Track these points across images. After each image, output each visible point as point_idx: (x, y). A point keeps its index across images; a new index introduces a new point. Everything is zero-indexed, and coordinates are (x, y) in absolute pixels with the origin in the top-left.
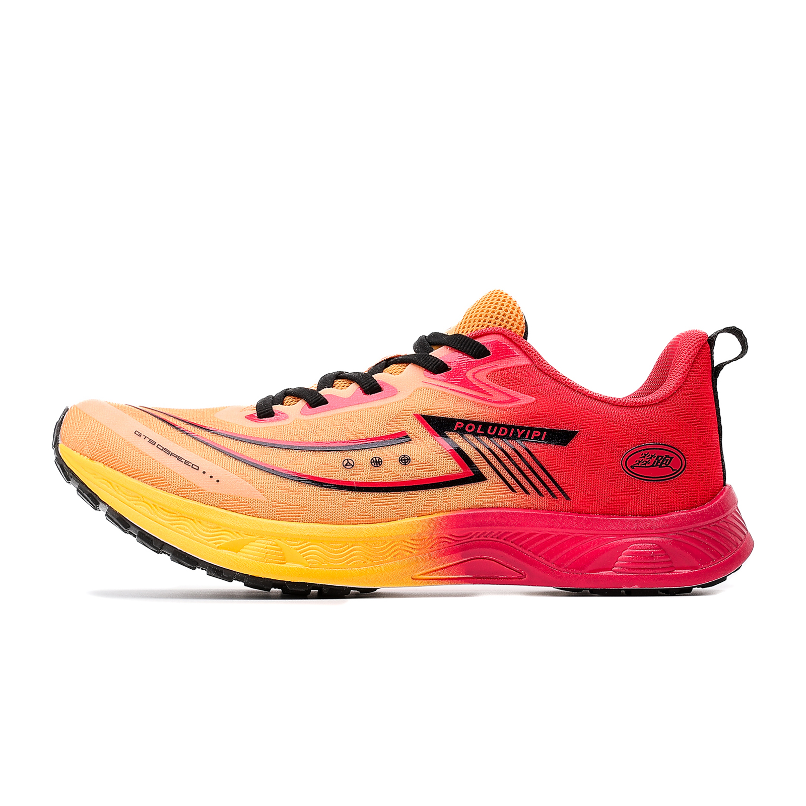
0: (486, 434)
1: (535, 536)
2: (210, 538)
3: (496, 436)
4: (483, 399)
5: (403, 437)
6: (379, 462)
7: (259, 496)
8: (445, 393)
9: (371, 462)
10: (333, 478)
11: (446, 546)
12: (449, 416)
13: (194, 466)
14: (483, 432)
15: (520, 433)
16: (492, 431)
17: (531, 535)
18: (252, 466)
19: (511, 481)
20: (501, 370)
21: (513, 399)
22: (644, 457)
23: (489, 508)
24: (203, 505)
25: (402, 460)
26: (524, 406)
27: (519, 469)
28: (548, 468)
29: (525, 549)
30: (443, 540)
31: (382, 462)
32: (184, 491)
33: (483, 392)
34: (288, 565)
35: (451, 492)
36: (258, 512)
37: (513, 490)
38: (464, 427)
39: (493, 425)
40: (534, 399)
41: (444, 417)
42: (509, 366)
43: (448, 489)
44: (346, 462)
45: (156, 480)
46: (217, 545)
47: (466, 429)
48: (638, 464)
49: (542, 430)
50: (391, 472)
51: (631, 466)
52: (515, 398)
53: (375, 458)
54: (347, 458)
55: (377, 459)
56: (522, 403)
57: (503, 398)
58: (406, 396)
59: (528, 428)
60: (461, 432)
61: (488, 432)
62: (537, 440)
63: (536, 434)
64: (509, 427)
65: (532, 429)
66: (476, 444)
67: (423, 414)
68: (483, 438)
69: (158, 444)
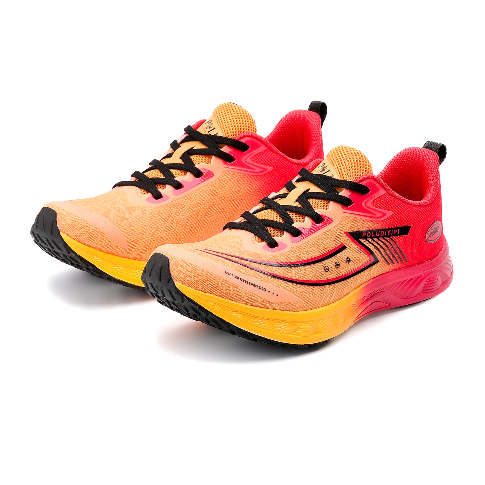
0: (376, 237)
2: (280, 328)
3: (380, 236)
4: (372, 217)
5: (342, 248)
6: (338, 264)
7: (297, 299)
8: (355, 217)
9: (335, 265)
10: (323, 279)
11: (365, 300)
12: (359, 230)
13: (263, 289)
14: (374, 236)
15: (389, 232)
16: (378, 234)
17: (394, 284)
19: (388, 259)
20: (377, 199)
21: (384, 214)
22: (432, 231)
24: (272, 310)
26: (389, 217)
27: (391, 252)
28: (401, 248)
31: (339, 264)
32: (263, 305)
33: (371, 213)
34: (315, 335)
35: (367, 272)
36: (298, 308)
37: (389, 264)
38: (366, 234)
39: (378, 231)
40: (393, 212)
42: (379, 196)
44: (325, 268)
45: (247, 300)
46: (285, 332)
47: (368, 236)
48: (430, 235)
49: (397, 229)
50: (345, 269)
51: (429, 238)
54: (325, 265)
55: (337, 263)
56: (388, 215)
57: (380, 215)
58: (338, 222)
59: (391, 229)
60: (366, 238)
61: (376, 235)
62: (396, 234)
63: (395, 231)
64: (384, 230)
65: (393, 229)
66: (374, 243)
67: (348, 231)
68: (375, 239)
69: (240, 278)
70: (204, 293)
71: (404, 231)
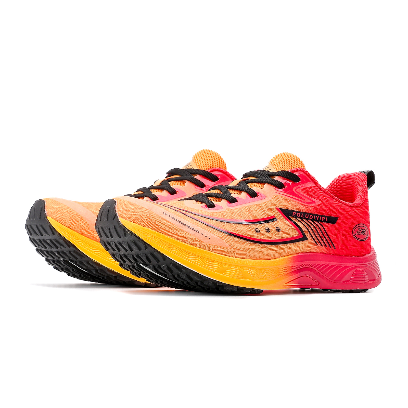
0: (305, 218)
1: (324, 266)
2: (211, 266)
3: (309, 219)
4: (302, 201)
5: (273, 219)
6: (269, 230)
7: (228, 246)
8: (286, 198)
9: (266, 230)
10: (253, 237)
11: (294, 270)
12: (290, 209)
13: (196, 231)
14: (304, 217)
15: (317, 218)
16: (307, 217)
17: (323, 265)
18: (220, 231)
19: (316, 240)
20: (306, 188)
21: (313, 202)
22: (359, 230)
23: (308, 252)
24: (204, 250)
25: (277, 229)
26: (318, 205)
27: (319, 234)
28: (329, 234)
29: (320, 271)
30: (293, 267)
31: (270, 230)
32: (196, 243)
33: (301, 198)
34: (244, 279)
35: (296, 244)
36: (228, 254)
37: (317, 244)
38: (296, 214)
39: (308, 214)
40: (321, 202)
41: (288, 209)
42: (309, 186)
43: (294, 243)
44: (256, 230)
45: (181, 237)
46: (215, 270)
47: (297, 215)
48: (357, 233)
49: (325, 217)
50: (274, 235)
51: (355, 234)
52: (314, 201)
53: (267, 228)
54: (256, 228)
55: (268, 228)
56: (317, 204)
57: (309, 201)
58: (270, 199)
59: (320, 216)
60: (296, 217)
61: (306, 217)
62: (324, 221)
63: (323, 218)
64: (313, 215)
65: (322, 216)
66: (303, 222)
67: (279, 208)
68: (304, 220)
69: (177, 220)
70: (143, 227)
71: (332, 220)
